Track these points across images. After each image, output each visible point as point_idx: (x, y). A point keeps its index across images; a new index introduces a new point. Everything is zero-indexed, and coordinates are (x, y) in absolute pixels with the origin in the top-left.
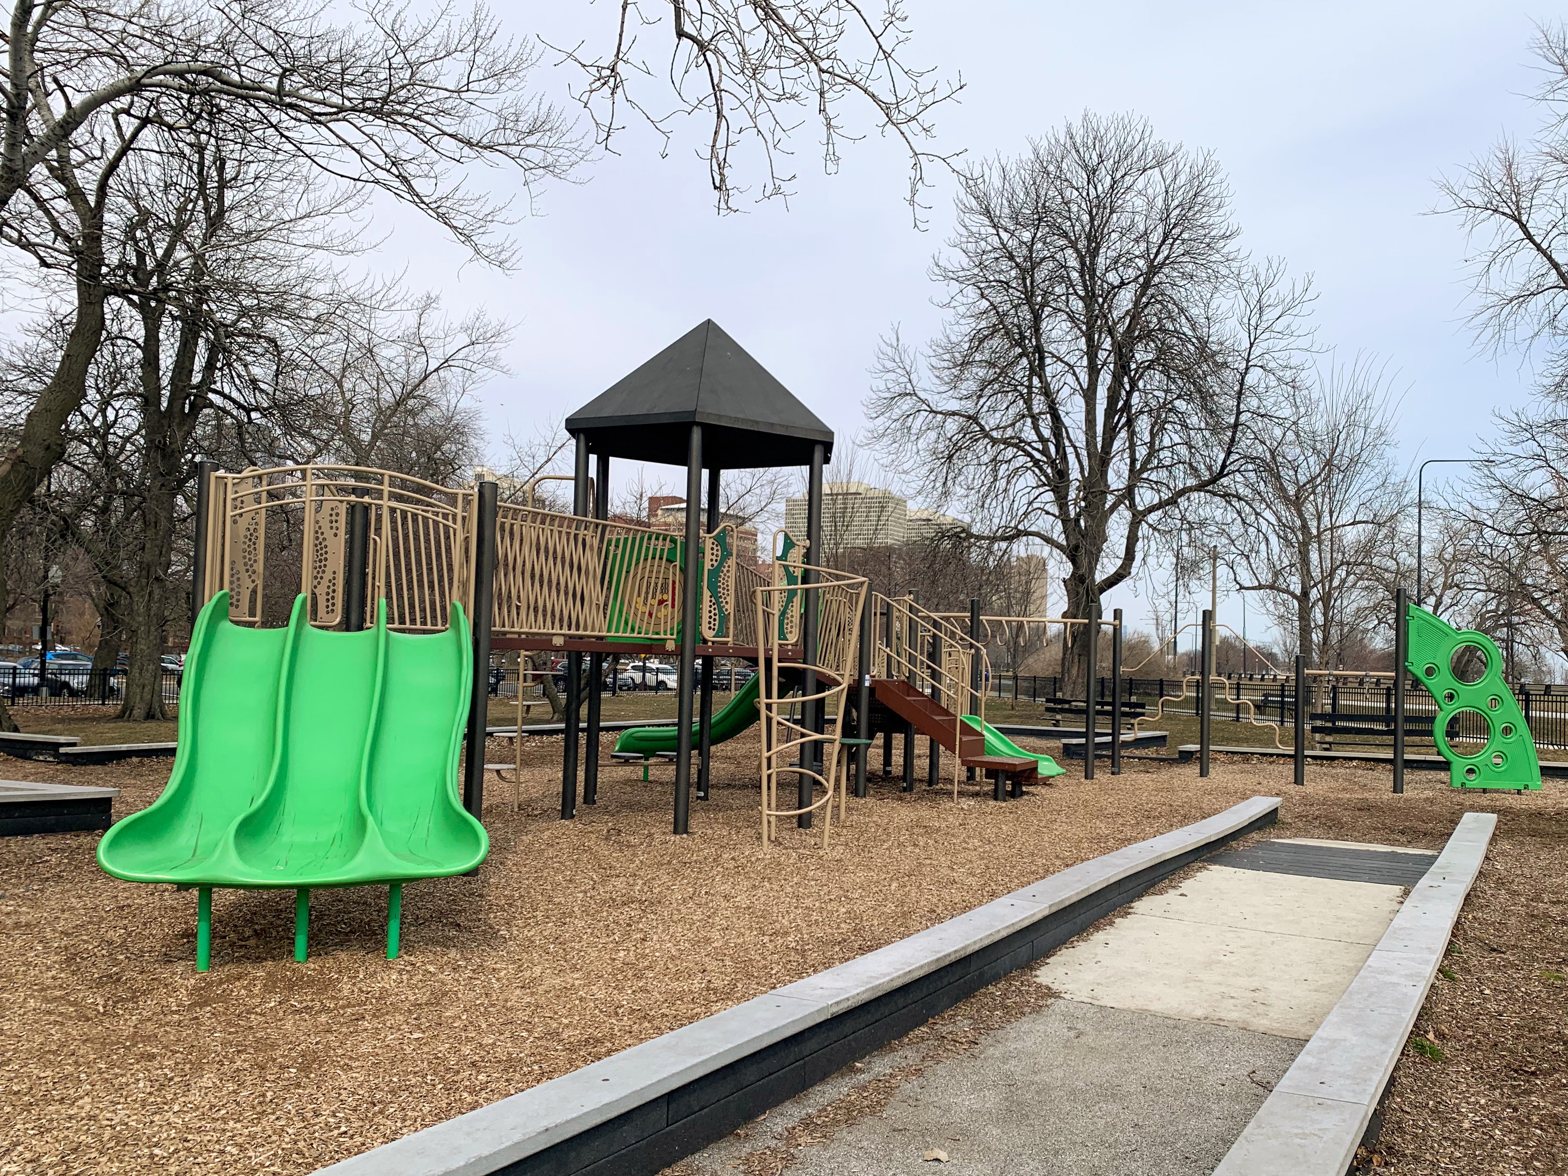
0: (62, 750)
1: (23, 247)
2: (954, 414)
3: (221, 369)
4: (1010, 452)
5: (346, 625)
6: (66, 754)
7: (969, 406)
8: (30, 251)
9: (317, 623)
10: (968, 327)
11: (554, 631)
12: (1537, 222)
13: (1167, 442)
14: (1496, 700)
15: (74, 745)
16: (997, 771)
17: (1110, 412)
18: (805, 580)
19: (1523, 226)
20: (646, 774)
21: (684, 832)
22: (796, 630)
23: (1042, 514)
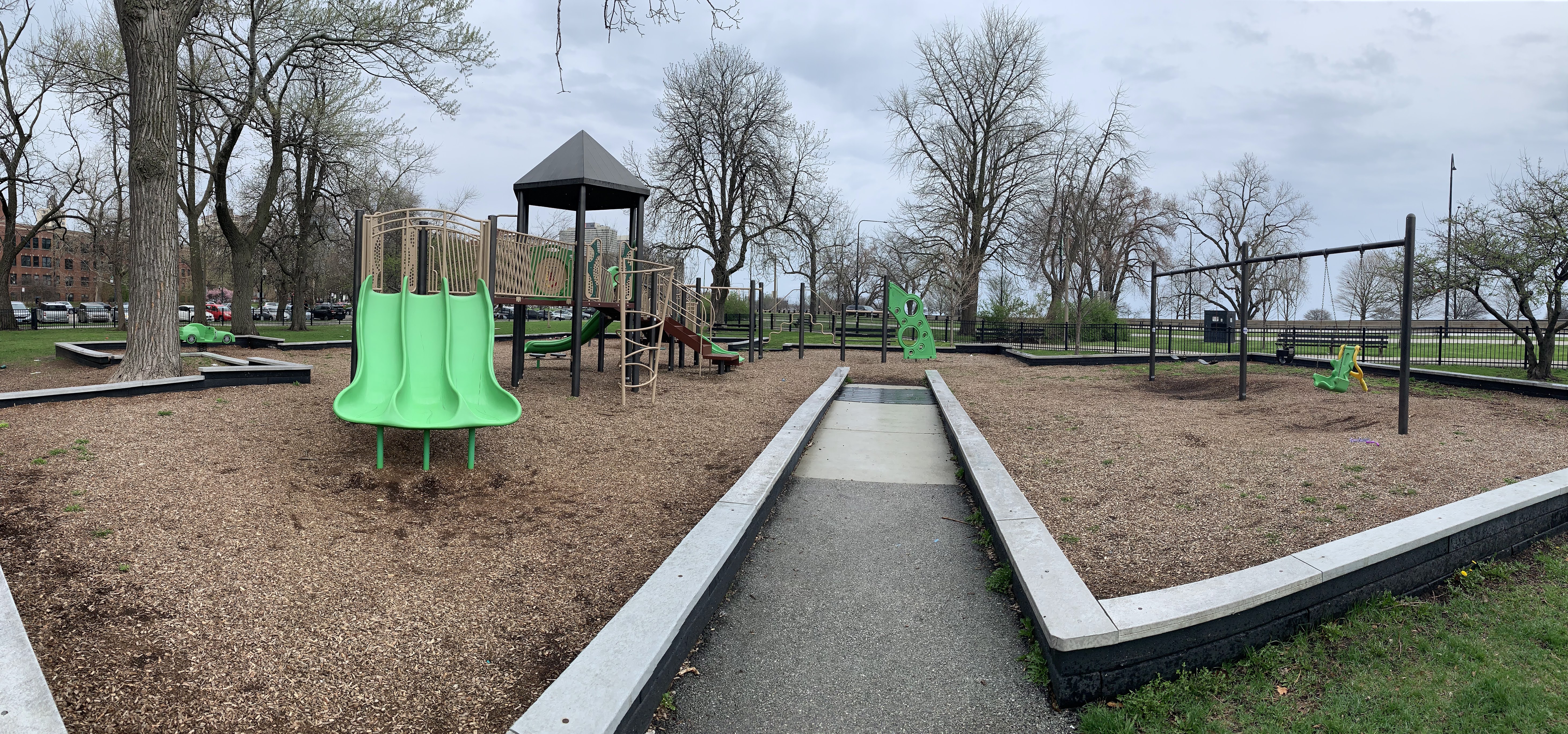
0: (280, 344)
2: (660, 187)
4: (688, 208)
5: (420, 291)
6: (280, 346)
7: (666, 184)
10: (669, 144)
12: (915, 121)
13: (756, 205)
14: (921, 323)
15: (282, 342)
16: (719, 361)
17: (732, 190)
18: (636, 269)
19: (909, 122)
20: (538, 363)
21: (578, 395)
22: (631, 293)
23: (703, 238)
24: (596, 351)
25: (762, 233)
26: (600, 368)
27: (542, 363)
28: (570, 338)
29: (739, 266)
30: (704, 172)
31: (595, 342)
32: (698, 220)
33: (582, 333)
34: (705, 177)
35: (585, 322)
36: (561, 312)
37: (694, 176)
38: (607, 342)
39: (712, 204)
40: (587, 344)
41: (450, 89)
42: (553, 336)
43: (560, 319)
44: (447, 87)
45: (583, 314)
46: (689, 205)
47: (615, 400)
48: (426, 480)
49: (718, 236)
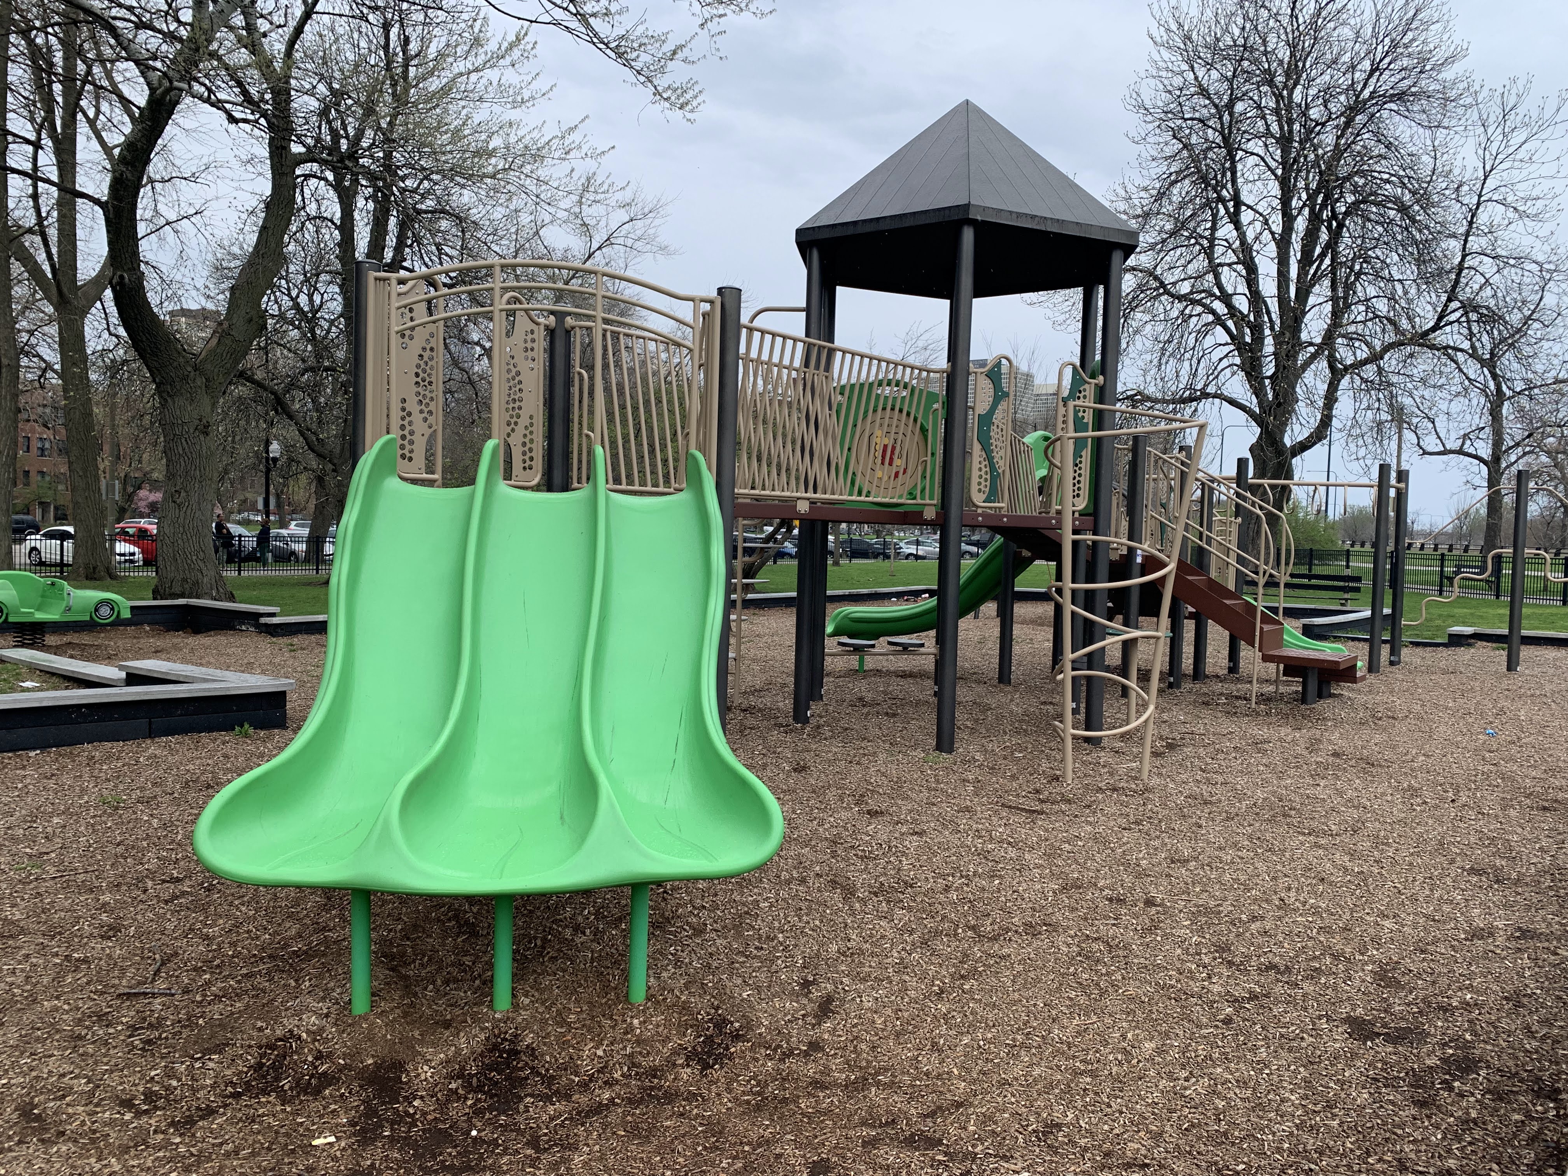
0: (263, 620)
1: (212, 105)
3: (411, 246)
4: (1196, 309)
5: (549, 484)
6: (266, 625)
8: (219, 108)
9: (512, 482)
11: (799, 495)
13: (1363, 294)
15: (273, 615)
16: (1305, 668)
17: (1307, 260)
18: (1099, 427)
20: (861, 661)
21: (950, 751)
22: (1085, 492)
23: (1233, 374)
24: (994, 630)
25: (1375, 358)
26: (1004, 675)
27: (870, 662)
28: (933, 602)
29: (1321, 433)
30: (1238, 226)
31: (990, 608)
32: (1221, 334)
33: (961, 590)
34: (1242, 236)
35: (968, 565)
36: (918, 543)
37: (1212, 240)
38: (1020, 610)
39: (1256, 297)
40: (973, 614)
41: (680, 55)
42: (899, 595)
43: (917, 557)
44: (674, 53)
45: (964, 547)
46: (1199, 302)
47: (1045, 765)
48: (495, 1047)
49: (1269, 369)
